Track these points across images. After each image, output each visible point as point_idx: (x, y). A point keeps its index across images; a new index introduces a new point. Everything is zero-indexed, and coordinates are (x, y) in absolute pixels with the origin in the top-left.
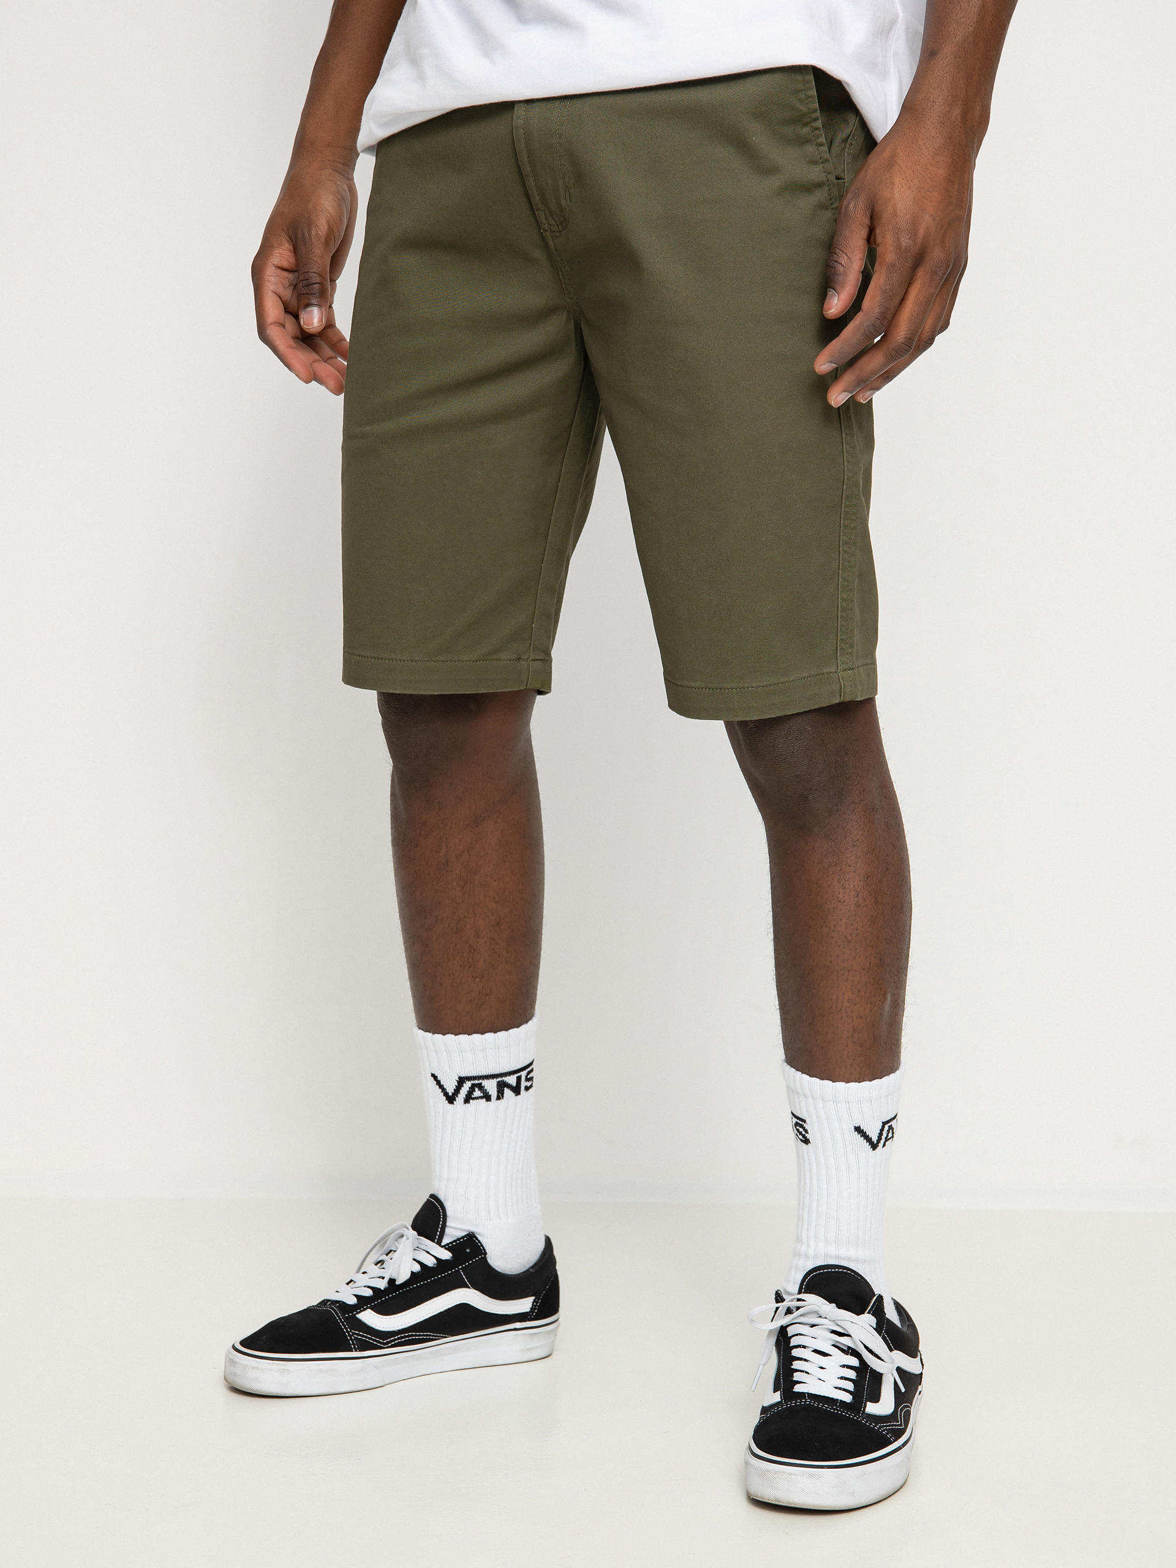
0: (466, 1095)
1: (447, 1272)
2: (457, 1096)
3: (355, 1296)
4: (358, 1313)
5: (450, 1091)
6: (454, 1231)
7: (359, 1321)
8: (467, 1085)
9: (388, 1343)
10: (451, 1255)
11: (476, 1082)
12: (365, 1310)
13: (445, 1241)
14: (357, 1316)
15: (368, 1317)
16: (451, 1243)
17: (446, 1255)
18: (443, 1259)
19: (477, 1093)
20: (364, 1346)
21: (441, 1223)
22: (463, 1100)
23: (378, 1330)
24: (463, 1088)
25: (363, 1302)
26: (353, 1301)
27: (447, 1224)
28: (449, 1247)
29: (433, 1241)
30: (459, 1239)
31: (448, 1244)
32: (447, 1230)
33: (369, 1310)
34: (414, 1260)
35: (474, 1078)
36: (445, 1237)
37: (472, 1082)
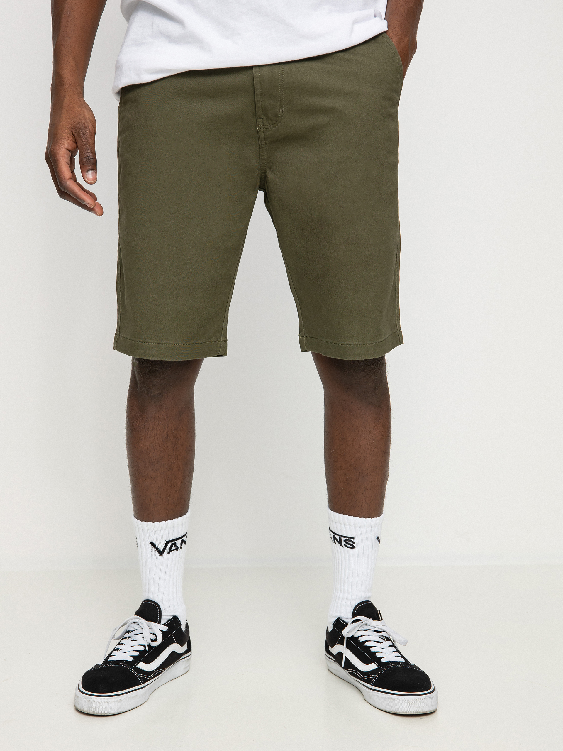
0: (169, 550)
1: (169, 636)
2: (165, 551)
3: (131, 656)
4: (137, 665)
5: (161, 549)
6: (166, 616)
7: (139, 668)
8: (170, 545)
9: (151, 677)
10: (168, 628)
11: (174, 542)
12: (139, 663)
13: (163, 622)
14: (137, 666)
15: (142, 666)
16: (167, 622)
17: (165, 629)
18: (165, 631)
19: (174, 548)
20: (145, 681)
21: (159, 613)
22: (167, 553)
23: (147, 672)
24: (168, 546)
25: (136, 659)
26: (131, 659)
27: (162, 614)
28: (166, 624)
29: (157, 623)
30: (170, 620)
31: (165, 623)
32: (162, 617)
33: (141, 663)
34: (150, 633)
35: (173, 541)
36: (162, 620)
37: (172, 543)
